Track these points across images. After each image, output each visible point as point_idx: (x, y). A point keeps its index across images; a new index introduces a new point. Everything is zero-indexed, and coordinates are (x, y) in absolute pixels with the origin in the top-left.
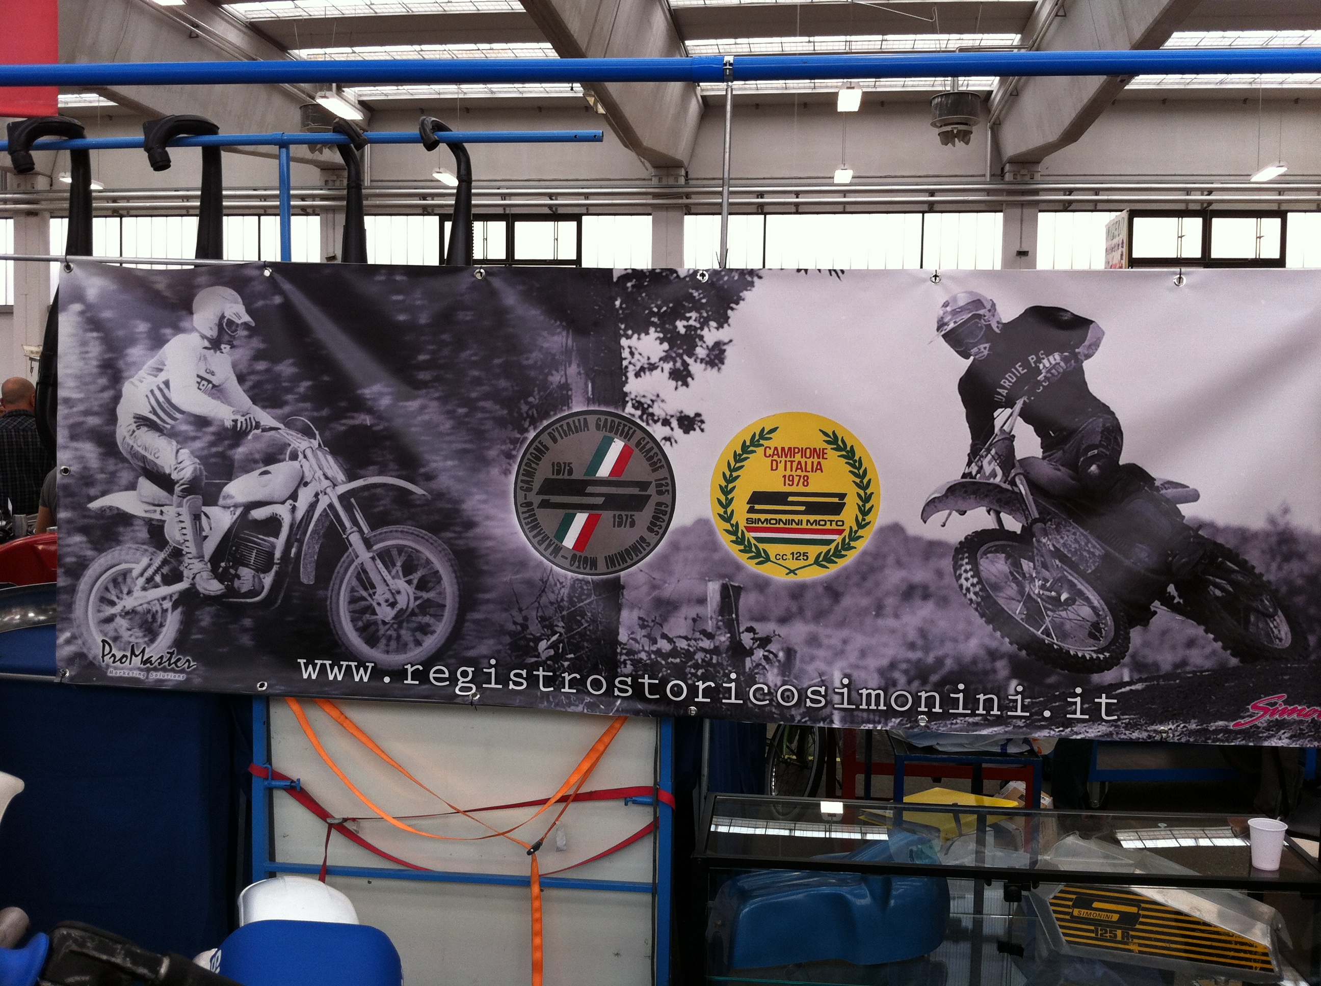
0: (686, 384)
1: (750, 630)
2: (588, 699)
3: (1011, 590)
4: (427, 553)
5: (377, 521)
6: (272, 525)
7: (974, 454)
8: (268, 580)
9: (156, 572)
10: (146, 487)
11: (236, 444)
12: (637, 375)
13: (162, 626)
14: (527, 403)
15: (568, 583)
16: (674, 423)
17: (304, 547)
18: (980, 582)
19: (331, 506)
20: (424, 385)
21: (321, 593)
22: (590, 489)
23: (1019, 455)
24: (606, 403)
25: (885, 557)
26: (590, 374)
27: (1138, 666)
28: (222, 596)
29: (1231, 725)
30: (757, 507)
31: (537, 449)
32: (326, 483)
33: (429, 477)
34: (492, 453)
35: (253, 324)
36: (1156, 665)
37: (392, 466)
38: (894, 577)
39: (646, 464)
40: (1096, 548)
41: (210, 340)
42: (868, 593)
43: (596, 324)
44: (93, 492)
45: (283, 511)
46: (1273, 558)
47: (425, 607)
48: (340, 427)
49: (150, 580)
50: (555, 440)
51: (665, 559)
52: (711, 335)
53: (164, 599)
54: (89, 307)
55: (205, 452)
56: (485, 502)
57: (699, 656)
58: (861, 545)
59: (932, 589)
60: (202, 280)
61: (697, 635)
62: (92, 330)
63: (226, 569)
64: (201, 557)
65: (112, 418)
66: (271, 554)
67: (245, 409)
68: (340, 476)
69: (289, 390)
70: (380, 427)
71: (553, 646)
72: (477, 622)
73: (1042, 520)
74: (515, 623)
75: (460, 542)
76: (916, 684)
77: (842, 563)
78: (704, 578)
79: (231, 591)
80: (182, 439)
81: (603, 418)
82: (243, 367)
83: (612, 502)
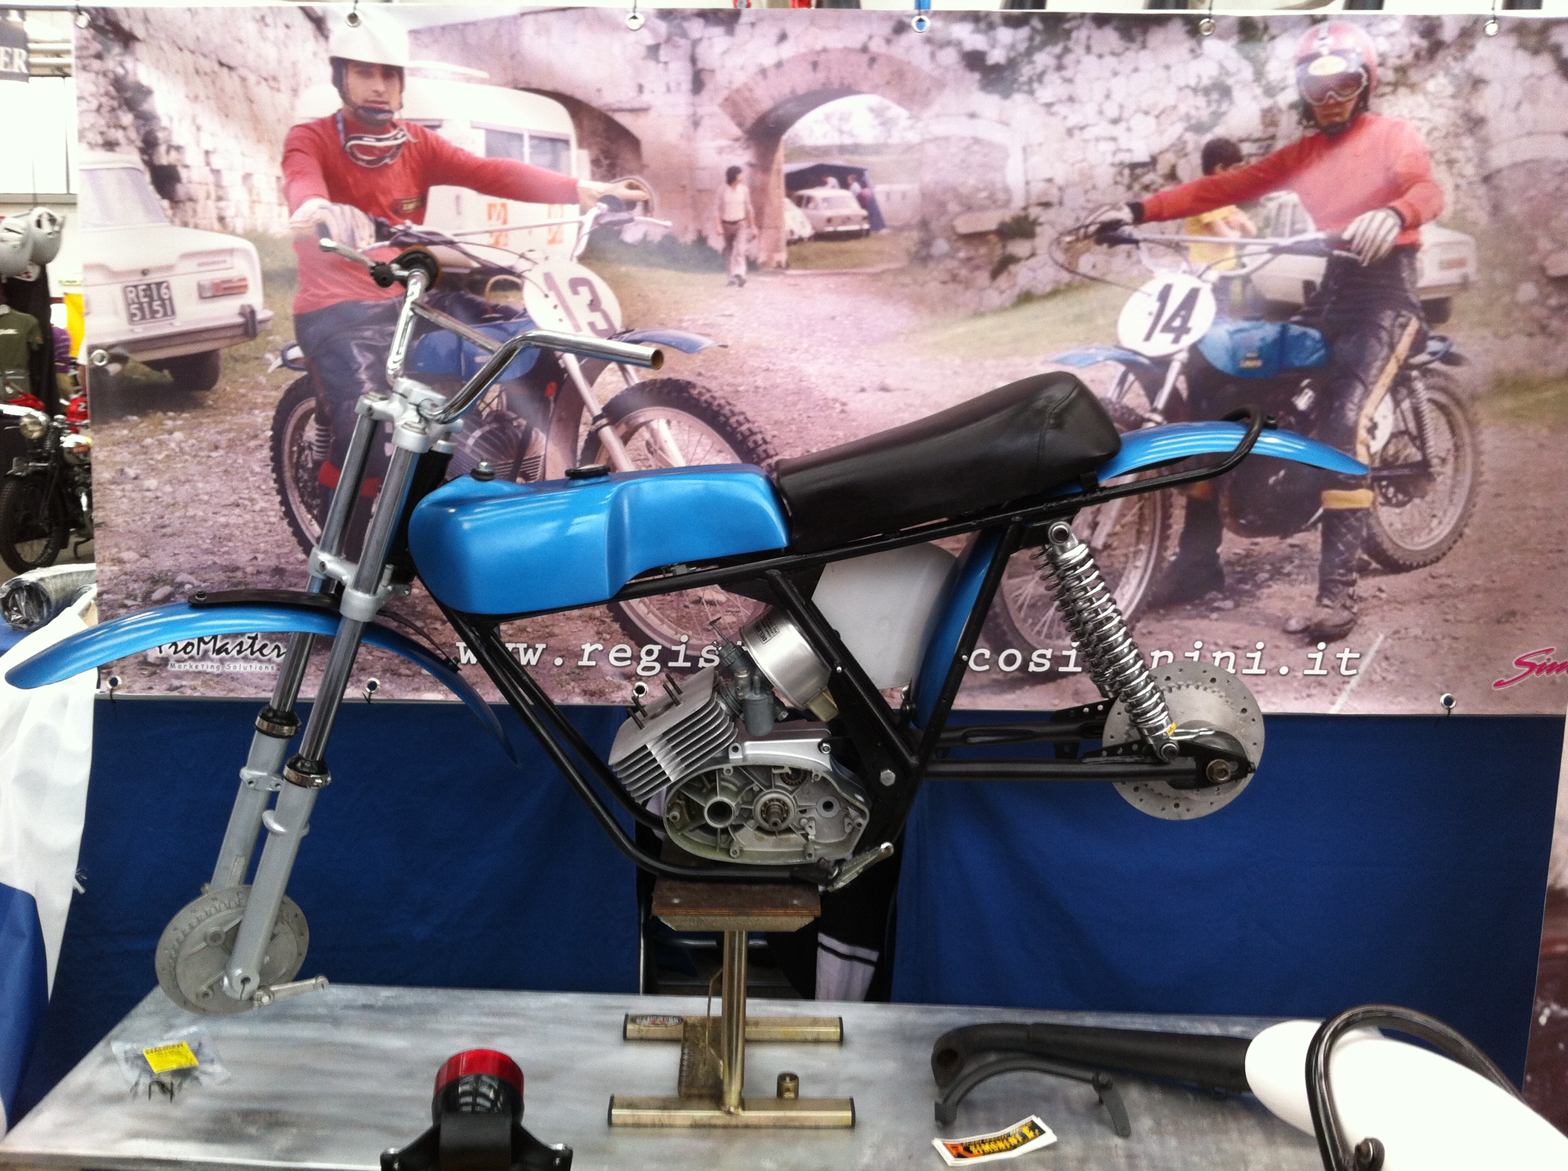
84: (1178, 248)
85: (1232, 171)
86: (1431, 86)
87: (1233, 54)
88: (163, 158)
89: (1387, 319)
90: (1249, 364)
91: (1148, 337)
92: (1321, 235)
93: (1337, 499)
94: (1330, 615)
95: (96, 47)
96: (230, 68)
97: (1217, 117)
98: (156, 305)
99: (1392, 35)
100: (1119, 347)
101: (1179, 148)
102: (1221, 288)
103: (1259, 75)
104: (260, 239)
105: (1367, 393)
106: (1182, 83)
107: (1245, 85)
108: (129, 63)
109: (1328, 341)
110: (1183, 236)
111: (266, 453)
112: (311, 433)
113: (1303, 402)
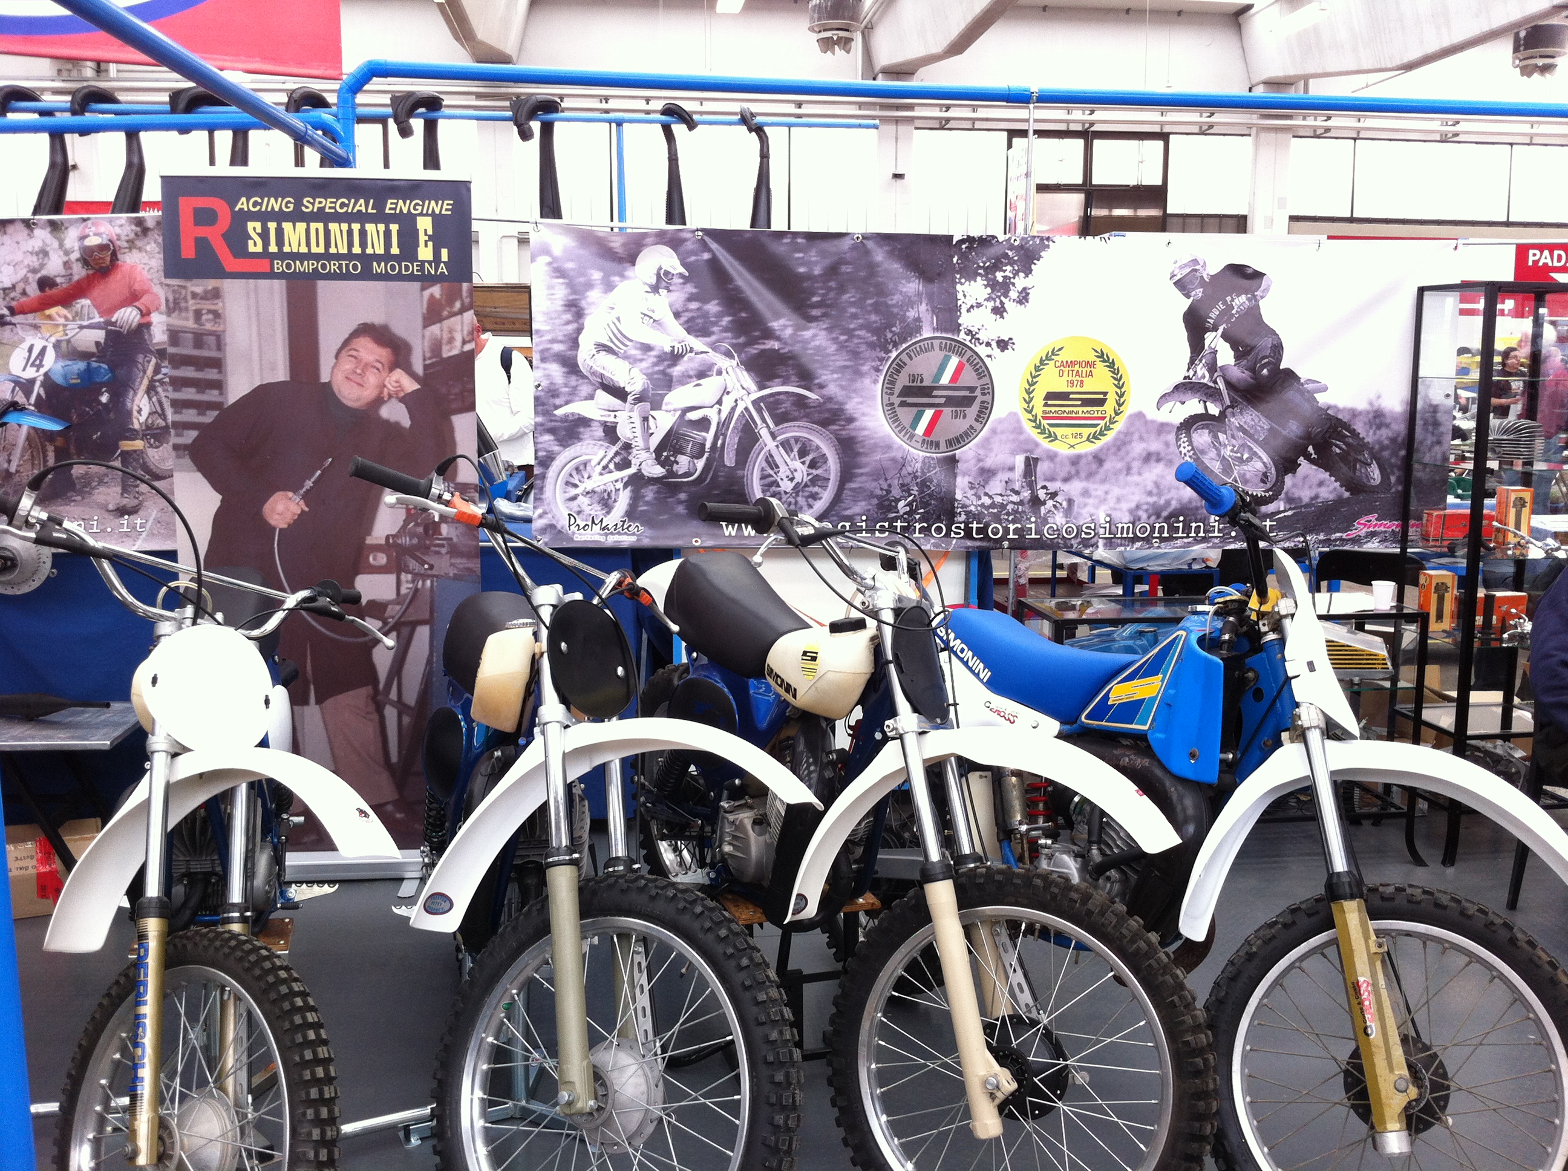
0: (1002, 317)
1: (1044, 487)
2: (933, 541)
3: (1213, 453)
4: (817, 441)
5: (780, 419)
6: (703, 424)
7: (1192, 362)
8: (700, 464)
9: (610, 461)
10: (603, 398)
11: (674, 365)
12: (968, 311)
13: (615, 501)
14: (891, 332)
15: (920, 460)
16: (994, 344)
17: (728, 440)
18: (1193, 449)
19: (746, 409)
20: (814, 319)
21: (740, 472)
22: (935, 393)
23: (1219, 364)
24: (946, 331)
25: (1132, 434)
26: (935, 310)
27: (1290, 500)
28: (664, 477)
29: (1344, 536)
30: (1050, 402)
31: (899, 365)
32: (744, 392)
33: (821, 386)
34: (865, 368)
35: (687, 274)
36: (1300, 499)
37: (793, 378)
38: (1138, 448)
39: (974, 374)
40: (1265, 424)
41: (651, 286)
42: (1122, 459)
43: (939, 274)
44: (558, 402)
45: (712, 414)
46: (1371, 428)
47: (815, 480)
48: (753, 350)
49: (605, 467)
50: (911, 358)
51: (987, 440)
52: (1020, 282)
53: (617, 481)
54: (555, 259)
55: (650, 371)
56: (861, 403)
57: (1010, 507)
58: (1117, 427)
59: (1163, 454)
60: (649, 240)
61: (1009, 492)
62: (558, 277)
63: (667, 457)
64: (647, 449)
65: (574, 343)
66: (703, 445)
67: (681, 339)
68: (753, 387)
69: (715, 324)
70: (786, 350)
71: (909, 504)
72: (853, 490)
73: (1232, 406)
74: (882, 489)
75: (844, 433)
76: (1153, 518)
77: (1104, 440)
78: (1014, 453)
79: (671, 474)
80: (633, 361)
81: (944, 342)
82: (679, 306)
83: (951, 401)
84: (36, 327)
85: (54, 291)
86: (148, 248)
87: (49, 235)
89: (140, 358)
90: (74, 381)
91: (24, 370)
92: (102, 320)
93: (127, 445)
94: (128, 502)
97: (42, 266)
99: (121, 226)
100: (10, 374)
101: (25, 280)
102: (57, 346)
103: (61, 245)
105: (135, 394)
106: (25, 249)
107: (54, 250)
109: (112, 369)
110: (37, 321)
113: (104, 399)
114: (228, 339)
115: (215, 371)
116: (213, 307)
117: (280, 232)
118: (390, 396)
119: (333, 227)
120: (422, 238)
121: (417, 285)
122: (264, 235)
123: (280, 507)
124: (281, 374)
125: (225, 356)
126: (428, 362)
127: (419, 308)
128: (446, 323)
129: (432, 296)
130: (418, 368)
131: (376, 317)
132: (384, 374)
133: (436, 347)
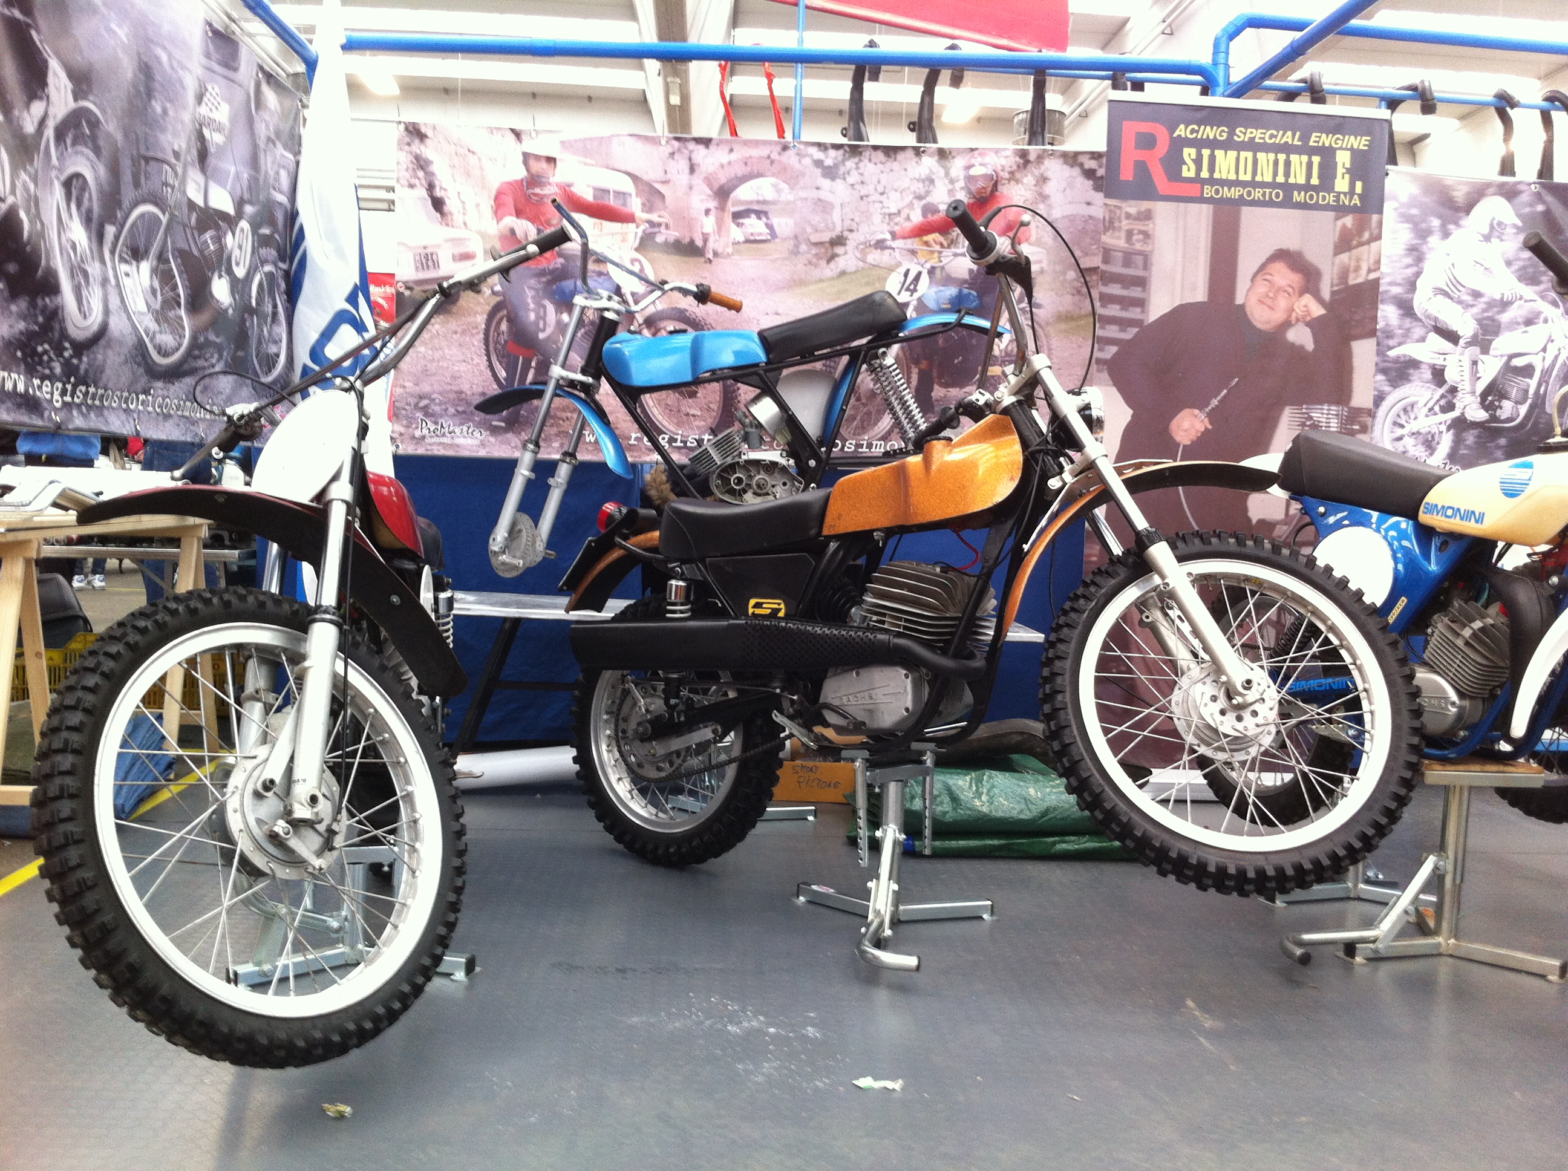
6: (1527, 371)
8: (1523, 410)
9: (1436, 404)
10: (1436, 341)
13: (1438, 443)
17: (1549, 388)
28: (1487, 421)
35: (1520, 224)
41: (1483, 236)
44: (1391, 343)
45: (1537, 361)
49: (1431, 409)
53: (1441, 423)
54: (1402, 205)
55: (1480, 316)
62: (1404, 223)
63: (1492, 402)
64: (1473, 393)
66: (1526, 391)
67: (1511, 286)
79: (1494, 418)
80: (1465, 306)
84: (913, 252)
85: (936, 217)
86: (1025, 180)
87: (935, 164)
88: (438, 193)
95: (407, 139)
96: (473, 153)
98: (430, 263)
99: (1007, 157)
101: (911, 207)
102: (931, 272)
103: (947, 174)
104: (483, 236)
106: (912, 177)
107: (940, 178)
108: (422, 147)
109: (981, 296)
110: (915, 247)
111: (482, 336)
112: (504, 326)
114: (1156, 259)
115: (1140, 289)
116: (1143, 228)
117: (1212, 159)
118: (1298, 320)
119: (1261, 156)
120: (1340, 170)
121: (1331, 215)
122: (1198, 162)
123: (1186, 425)
124: (1200, 295)
125: (1150, 276)
126: (1336, 288)
127: (1331, 237)
128: (1354, 252)
129: (1344, 226)
130: (1326, 294)
131: (1292, 245)
132: (1294, 299)
133: (1344, 274)
